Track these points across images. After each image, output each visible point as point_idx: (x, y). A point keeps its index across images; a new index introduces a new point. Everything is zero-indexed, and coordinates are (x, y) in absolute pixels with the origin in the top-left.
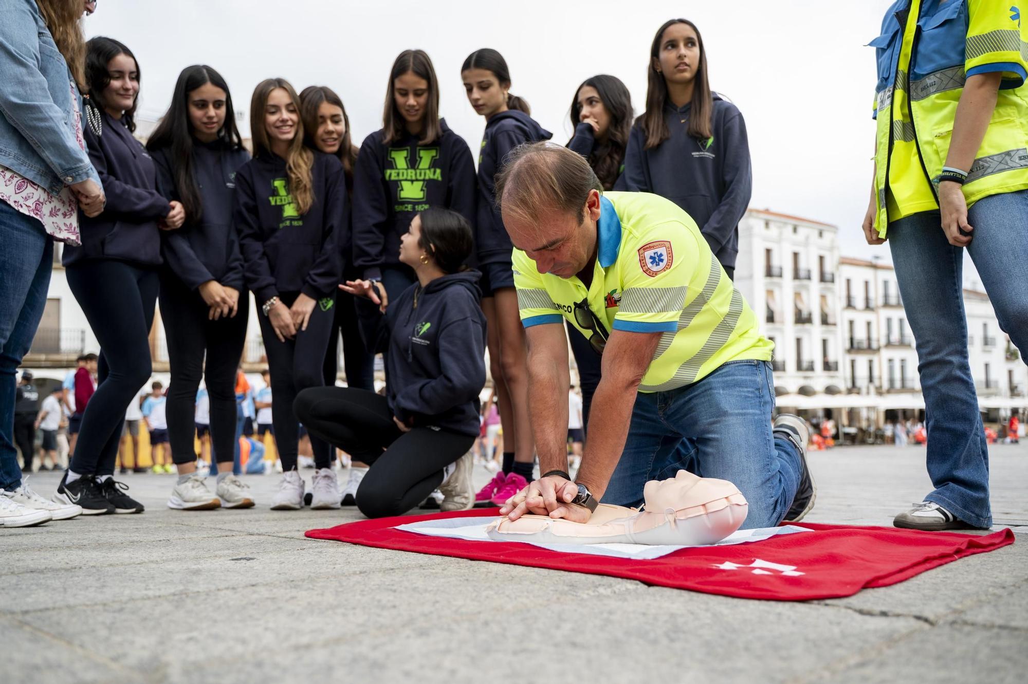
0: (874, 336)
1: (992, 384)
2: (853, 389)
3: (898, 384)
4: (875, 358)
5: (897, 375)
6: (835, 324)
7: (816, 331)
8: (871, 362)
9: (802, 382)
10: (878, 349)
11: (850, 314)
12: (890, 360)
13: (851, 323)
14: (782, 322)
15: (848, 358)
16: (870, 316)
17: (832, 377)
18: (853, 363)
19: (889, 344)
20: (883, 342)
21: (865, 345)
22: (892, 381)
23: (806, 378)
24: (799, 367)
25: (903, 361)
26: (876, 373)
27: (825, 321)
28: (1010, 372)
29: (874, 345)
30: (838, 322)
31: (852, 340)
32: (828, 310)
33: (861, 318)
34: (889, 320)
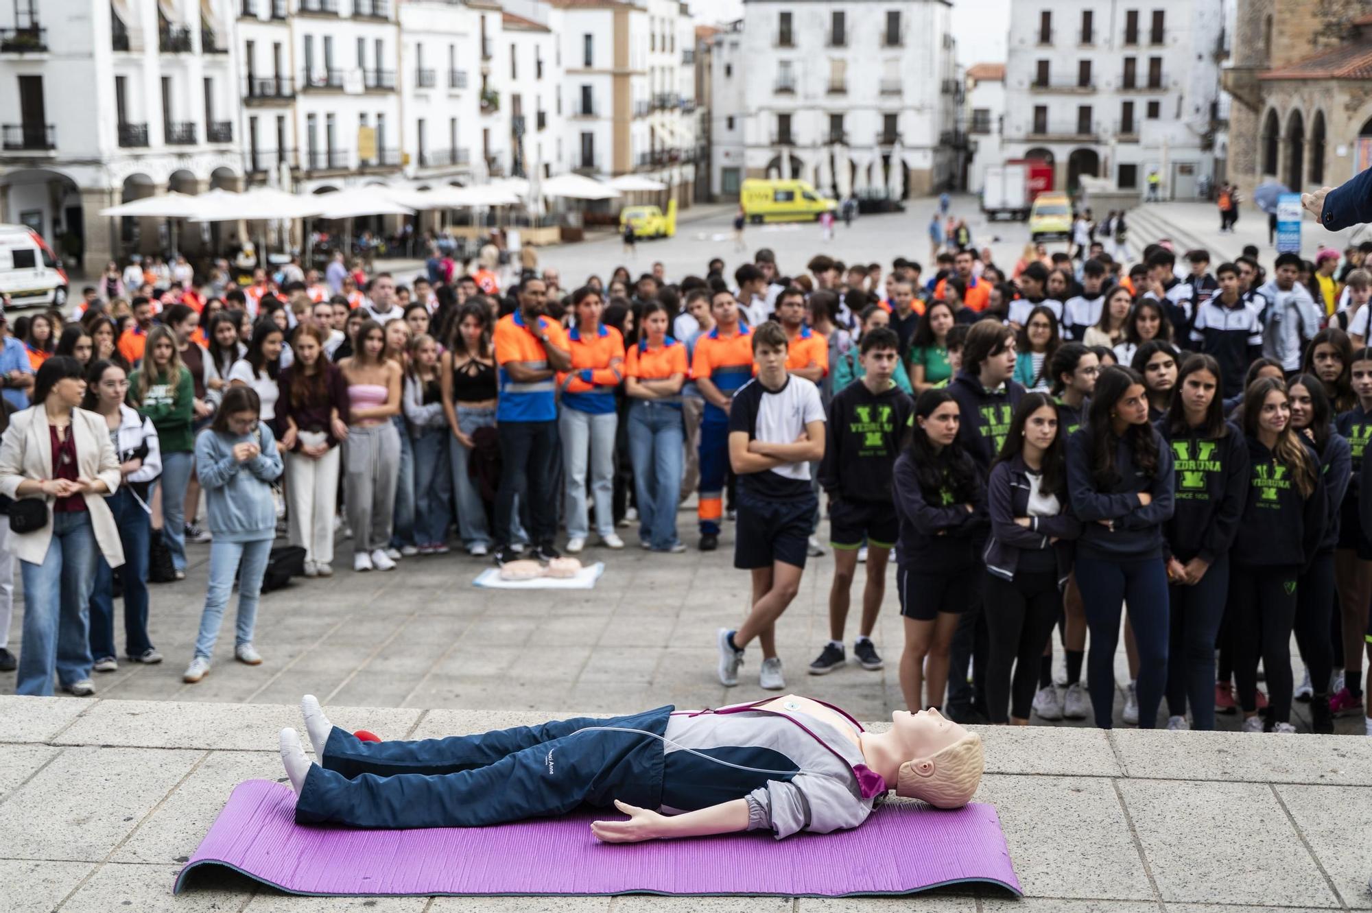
0: (286, 72)
1: (461, 159)
2: (256, 177)
3: (322, 162)
4: (287, 113)
5: (322, 146)
6: (225, 52)
7: (195, 62)
8: (280, 119)
9: (175, 165)
10: (293, 97)
11: (248, 30)
12: (311, 117)
13: (250, 45)
14: (141, 50)
15: (247, 113)
16: (277, 33)
17: (222, 152)
18: (253, 120)
19: (309, 87)
20: (300, 83)
21: (271, 91)
22: (312, 154)
23: (181, 156)
24: (169, 138)
25: (329, 116)
26: (289, 143)
27: (209, 46)
28: (486, 132)
29: (286, 90)
30: (231, 46)
31: (251, 77)
32: (213, 24)
33: (265, 36)
34: (308, 39)
